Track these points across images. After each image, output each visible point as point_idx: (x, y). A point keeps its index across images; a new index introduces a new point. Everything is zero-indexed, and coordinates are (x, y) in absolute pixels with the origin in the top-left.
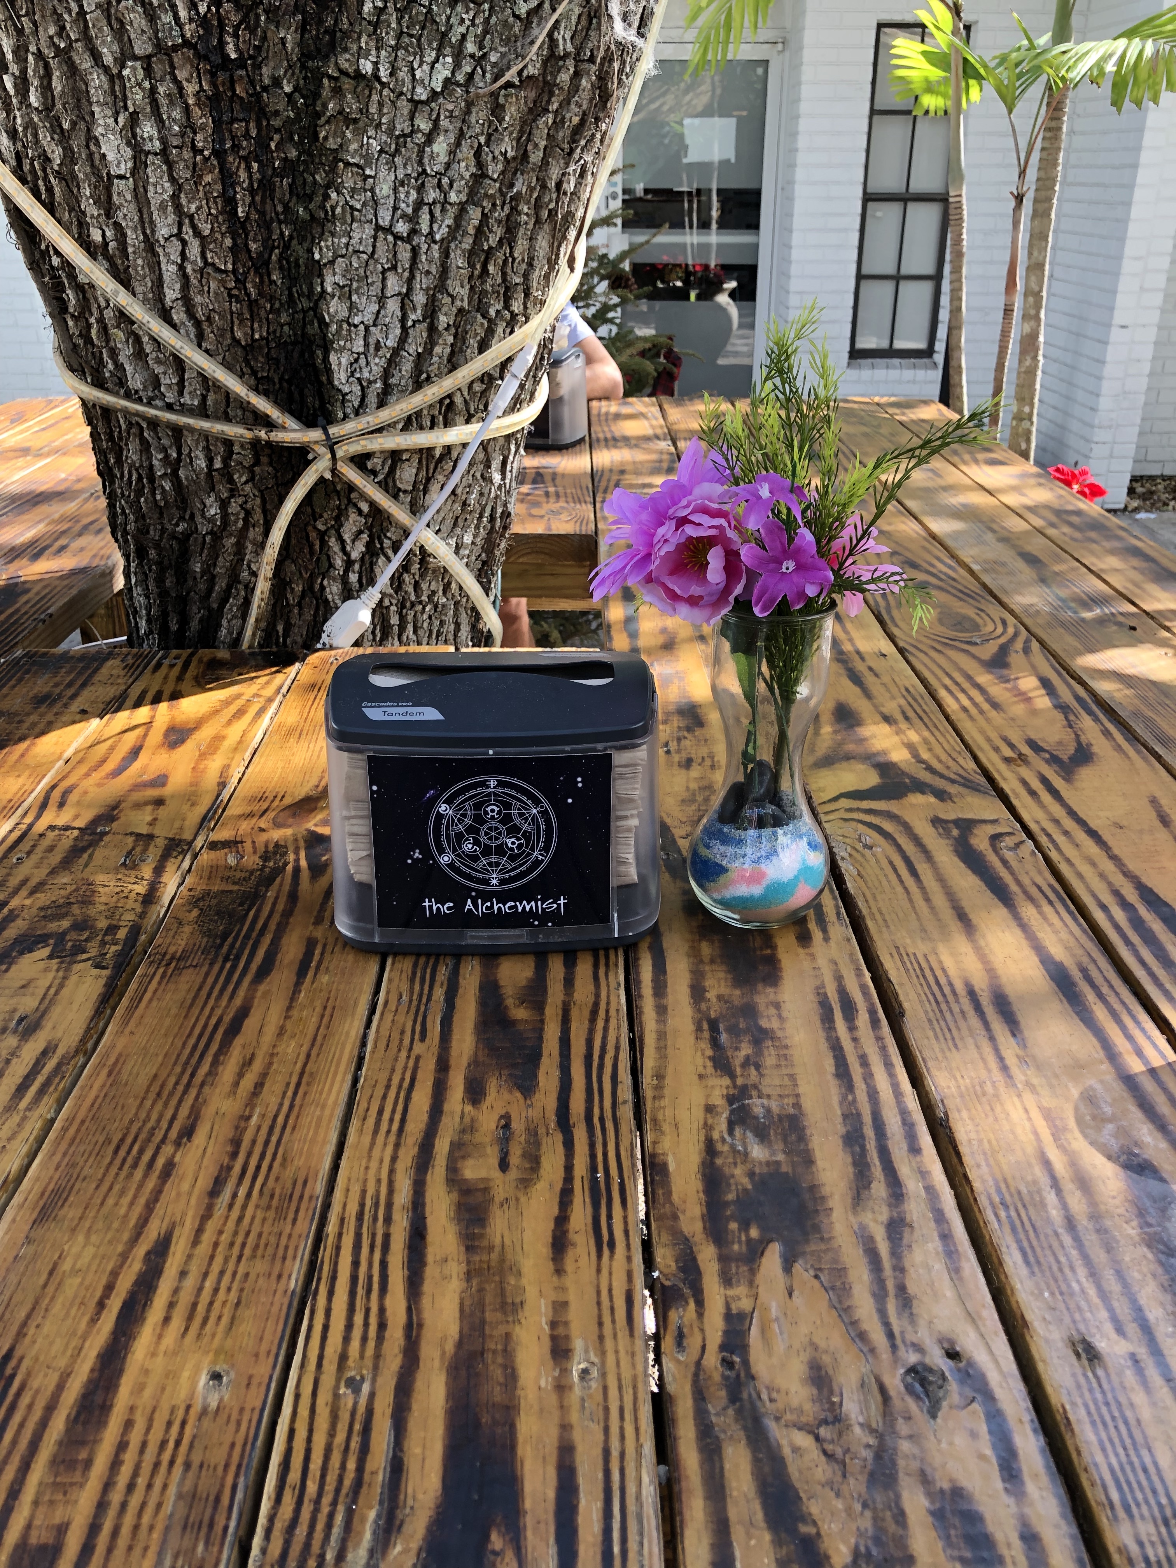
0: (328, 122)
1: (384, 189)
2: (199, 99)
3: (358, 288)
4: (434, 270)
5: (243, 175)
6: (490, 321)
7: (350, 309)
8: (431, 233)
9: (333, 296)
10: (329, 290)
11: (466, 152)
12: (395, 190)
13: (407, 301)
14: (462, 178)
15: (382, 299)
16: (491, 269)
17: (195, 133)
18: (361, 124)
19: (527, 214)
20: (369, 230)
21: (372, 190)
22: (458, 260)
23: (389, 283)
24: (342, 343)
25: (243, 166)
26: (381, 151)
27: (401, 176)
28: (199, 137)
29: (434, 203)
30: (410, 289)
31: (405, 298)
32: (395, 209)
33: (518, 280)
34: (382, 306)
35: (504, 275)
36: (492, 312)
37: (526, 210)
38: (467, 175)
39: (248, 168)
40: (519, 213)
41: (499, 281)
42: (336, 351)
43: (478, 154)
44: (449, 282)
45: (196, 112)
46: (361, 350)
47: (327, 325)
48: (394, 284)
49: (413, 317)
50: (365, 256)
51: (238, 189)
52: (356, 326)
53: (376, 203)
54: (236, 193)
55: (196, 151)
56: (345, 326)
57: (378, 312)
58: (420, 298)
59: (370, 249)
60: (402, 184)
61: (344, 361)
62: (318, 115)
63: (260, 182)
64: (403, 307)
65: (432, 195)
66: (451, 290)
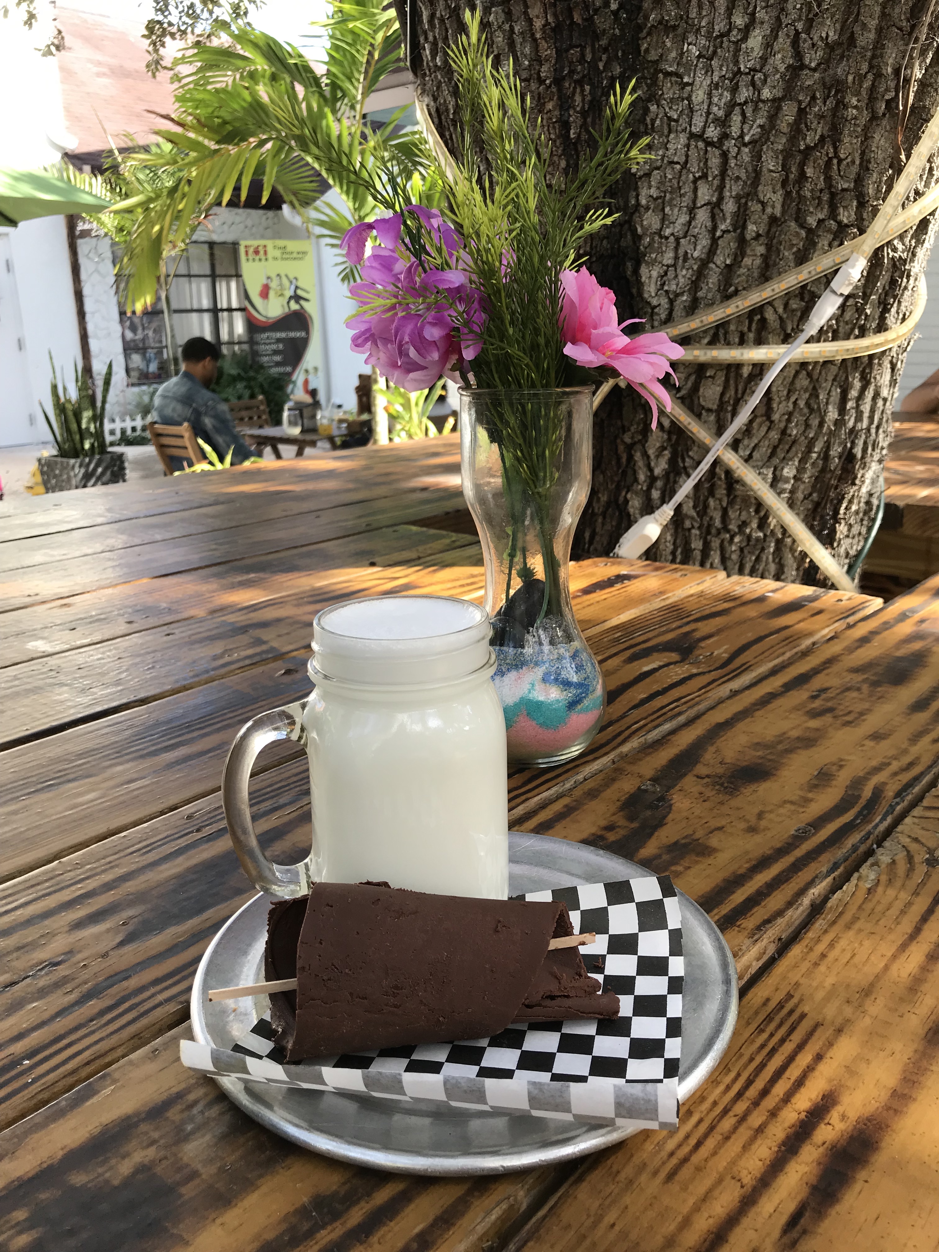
0: (649, 34)
1: (699, 96)
2: (544, 32)
3: (672, 199)
4: (743, 176)
5: (578, 98)
6: (810, 231)
7: (663, 220)
8: (742, 136)
9: (647, 208)
10: (643, 202)
11: (783, 42)
12: (710, 95)
13: (716, 211)
14: (777, 71)
15: (692, 210)
16: (809, 172)
17: (541, 65)
18: (680, 31)
19: (856, 107)
20: (683, 139)
21: (689, 98)
22: (770, 163)
23: (700, 193)
24: (653, 256)
25: (578, 90)
26: (699, 57)
27: (716, 79)
28: (544, 68)
29: (746, 102)
30: (721, 199)
31: (715, 207)
32: (708, 113)
33: (846, 186)
34: (692, 218)
35: (828, 179)
36: (812, 221)
37: (854, 101)
38: (782, 68)
39: (583, 91)
40: (846, 107)
41: (821, 184)
42: (648, 264)
43: (795, 43)
44: (760, 188)
45: (543, 44)
46: (671, 262)
47: (640, 238)
48: (705, 194)
49: (723, 227)
50: (678, 167)
51: (571, 112)
52: (667, 238)
53: (692, 111)
54: (570, 116)
55: (541, 81)
56: (657, 238)
57: (690, 223)
58: (730, 207)
59: (684, 159)
60: (717, 86)
61: (655, 274)
62: (640, 28)
63: (591, 102)
64: (713, 217)
65: (744, 94)
66: (761, 197)
